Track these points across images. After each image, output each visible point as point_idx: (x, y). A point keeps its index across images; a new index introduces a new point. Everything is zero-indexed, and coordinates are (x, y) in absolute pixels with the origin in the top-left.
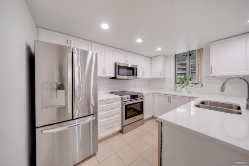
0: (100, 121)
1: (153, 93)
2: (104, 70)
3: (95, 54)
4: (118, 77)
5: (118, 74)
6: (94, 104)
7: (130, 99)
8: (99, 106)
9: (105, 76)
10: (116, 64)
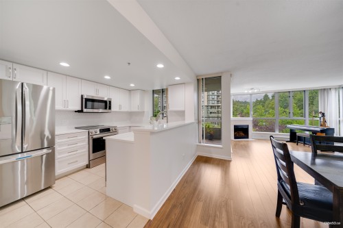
0: (57, 156)
1: (130, 127)
2: (66, 102)
3: (51, 88)
4: (85, 110)
5: (86, 108)
6: (50, 137)
7: (99, 132)
8: (57, 141)
9: (68, 109)
10: (82, 96)
